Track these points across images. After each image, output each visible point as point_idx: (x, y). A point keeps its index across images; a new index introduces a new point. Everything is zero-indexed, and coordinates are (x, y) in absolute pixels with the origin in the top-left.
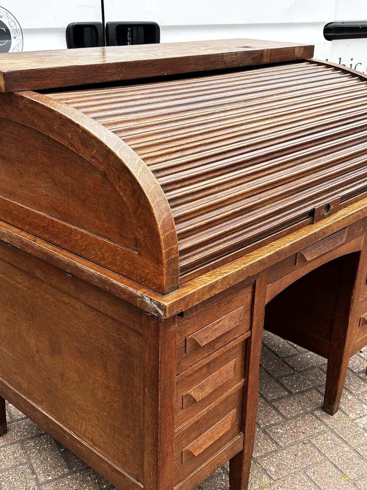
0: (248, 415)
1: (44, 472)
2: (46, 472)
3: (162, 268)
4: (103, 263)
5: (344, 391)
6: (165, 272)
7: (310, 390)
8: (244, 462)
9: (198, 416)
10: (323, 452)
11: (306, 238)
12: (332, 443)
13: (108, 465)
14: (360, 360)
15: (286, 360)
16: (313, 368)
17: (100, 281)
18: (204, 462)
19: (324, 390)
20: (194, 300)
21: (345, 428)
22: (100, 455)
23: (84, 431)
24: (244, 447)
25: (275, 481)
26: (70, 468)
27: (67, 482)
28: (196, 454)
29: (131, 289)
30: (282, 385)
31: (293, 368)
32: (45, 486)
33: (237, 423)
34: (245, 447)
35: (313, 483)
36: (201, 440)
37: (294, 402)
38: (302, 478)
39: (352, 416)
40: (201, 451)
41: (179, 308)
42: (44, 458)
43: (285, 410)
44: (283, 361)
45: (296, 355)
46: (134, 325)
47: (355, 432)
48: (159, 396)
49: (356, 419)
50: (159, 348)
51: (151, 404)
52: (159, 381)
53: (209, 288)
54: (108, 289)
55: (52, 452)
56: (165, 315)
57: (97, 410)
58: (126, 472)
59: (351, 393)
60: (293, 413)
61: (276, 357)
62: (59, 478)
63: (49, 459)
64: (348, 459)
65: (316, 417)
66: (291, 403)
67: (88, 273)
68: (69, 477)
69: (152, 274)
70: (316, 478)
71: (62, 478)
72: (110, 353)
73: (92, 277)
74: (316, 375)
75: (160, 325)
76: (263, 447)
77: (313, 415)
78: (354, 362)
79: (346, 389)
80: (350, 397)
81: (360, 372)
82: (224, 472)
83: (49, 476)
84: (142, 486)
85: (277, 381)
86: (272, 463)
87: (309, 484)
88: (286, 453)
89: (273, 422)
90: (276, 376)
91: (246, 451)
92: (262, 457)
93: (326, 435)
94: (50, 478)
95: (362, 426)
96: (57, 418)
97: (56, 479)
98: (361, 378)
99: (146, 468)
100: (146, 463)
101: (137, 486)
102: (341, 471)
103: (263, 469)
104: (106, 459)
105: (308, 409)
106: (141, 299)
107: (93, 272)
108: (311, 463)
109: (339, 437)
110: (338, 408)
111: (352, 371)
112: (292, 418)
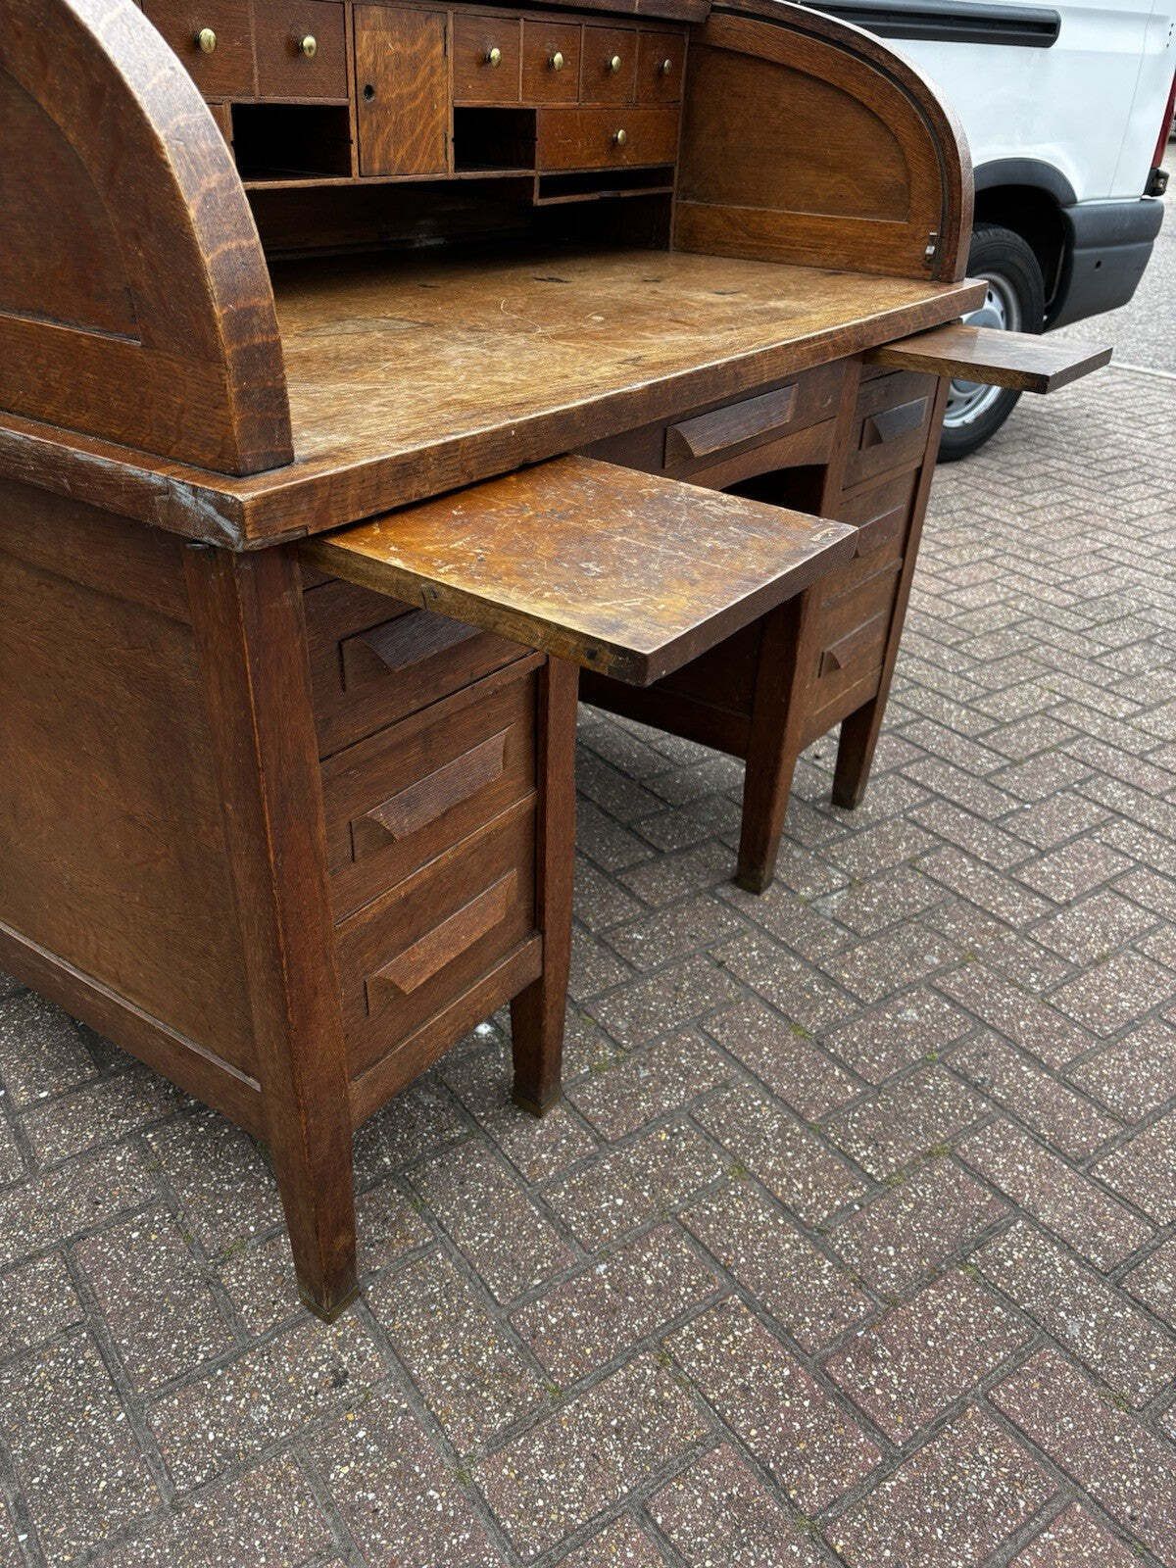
0: (550, 884)
1: (28, 1082)
2: (33, 1082)
3: (220, 375)
4: (49, 409)
5: (783, 842)
6: (232, 392)
7: (704, 843)
8: (548, 1008)
9: (405, 884)
10: (742, 977)
11: (690, 376)
12: (762, 955)
13: (166, 1041)
14: (815, 775)
15: (647, 784)
16: (710, 796)
17: (42, 463)
18: (436, 1010)
19: (738, 842)
20: (349, 501)
21: (791, 919)
22: (143, 1015)
23: (96, 957)
24: (543, 967)
25: (629, 1051)
26: (100, 1064)
27: (91, 1101)
28: (408, 988)
29: (132, 469)
30: (640, 838)
31: (663, 800)
32: (30, 1116)
33: (522, 907)
34: (546, 969)
35: (721, 1050)
36: (420, 950)
37: (668, 872)
38: (694, 1041)
39: (806, 892)
40: (423, 980)
41: (296, 518)
42: (31, 1047)
43: (649, 889)
44: (641, 786)
45: (669, 772)
46: (165, 603)
47: (815, 929)
48: (264, 816)
49: (814, 900)
50: (244, 662)
51: (248, 847)
52: (259, 769)
53: (398, 471)
54: (68, 487)
55: (53, 1030)
56: (243, 535)
57: (114, 891)
58: (214, 1052)
59: (799, 844)
60: (666, 896)
61: (624, 780)
62: (70, 1092)
63: (44, 1048)
64: (802, 989)
65: (722, 901)
66: (661, 875)
67: (5, 446)
68: (97, 1087)
69: (196, 408)
70: (727, 1038)
71: (77, 1091)
72: (121, 711)
73: (18, 457)
74: (716, 811)
75: (237, 581)
76: (598, 975)
77: (715, 896)
78: (803, 779)
79: (788, 837)
80: (797, 854)
81: (816, 800)
82: (502, 1042)
83: (42, 1089)
84: (258, 1087)
85: (629, 829)
86: (621, 1010)
87: (713, 1052)
88: (654, 986)
89: (621, 919)
90: (625, 818)
91: (550, 979)
92: (594, 999)
93: (746, 939)
94: (44, 1094)
95: (829, 913)
96: (24, 931)
97: (60, 1095)
98: (820, 812)
99: (259, 1034)
100: (257, 1021)
101: (245, 1087)
102: (787, 1016)
103: (598, 1025)
104: (159, 1025)
105: (702, 885)
106: (165, 497)
107: (17, 438)
108: (713, 1005)
109: (778, 942)
110: (772, 879)
111: (800, 799)
112: (665, 906)
